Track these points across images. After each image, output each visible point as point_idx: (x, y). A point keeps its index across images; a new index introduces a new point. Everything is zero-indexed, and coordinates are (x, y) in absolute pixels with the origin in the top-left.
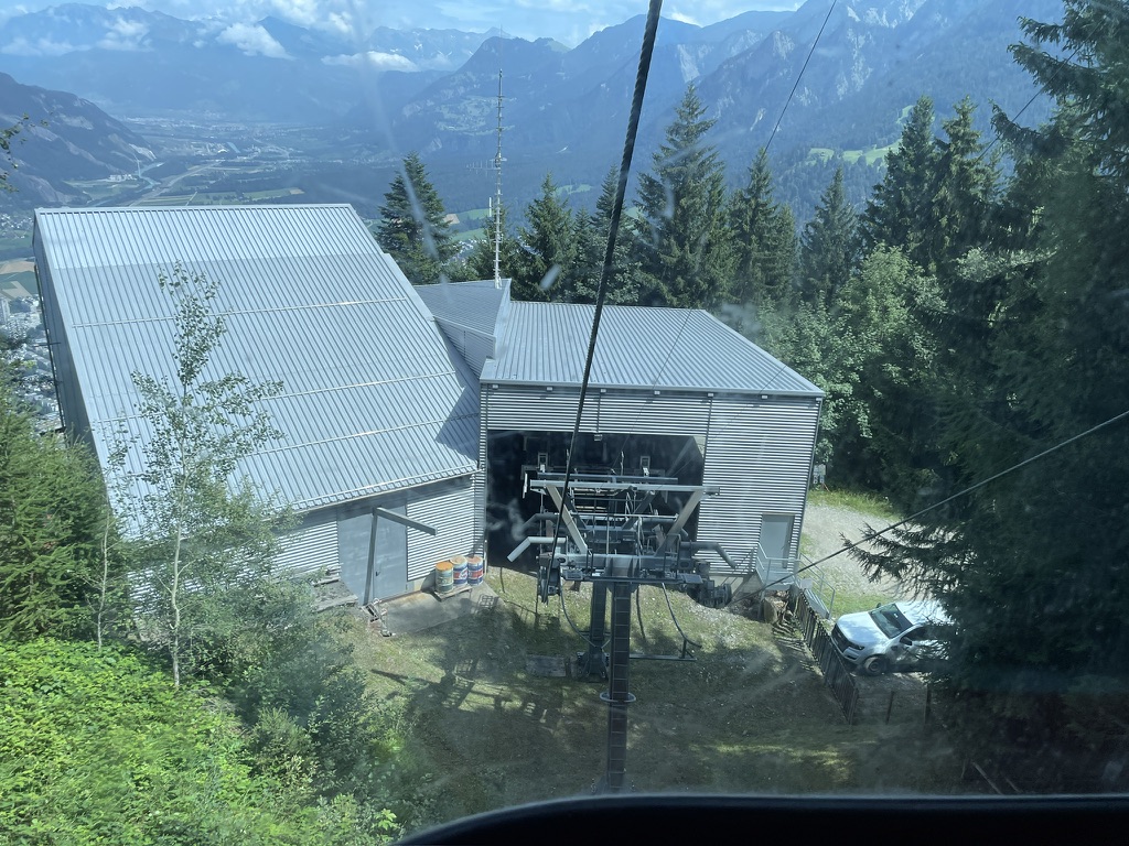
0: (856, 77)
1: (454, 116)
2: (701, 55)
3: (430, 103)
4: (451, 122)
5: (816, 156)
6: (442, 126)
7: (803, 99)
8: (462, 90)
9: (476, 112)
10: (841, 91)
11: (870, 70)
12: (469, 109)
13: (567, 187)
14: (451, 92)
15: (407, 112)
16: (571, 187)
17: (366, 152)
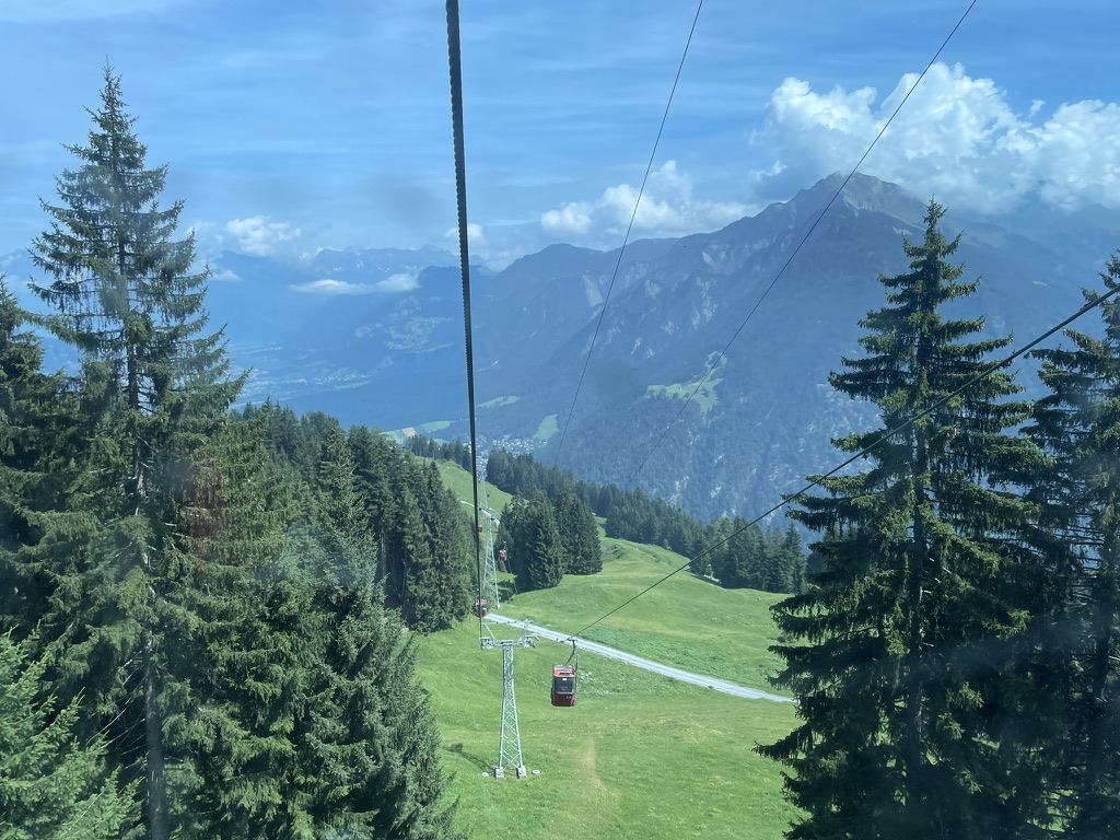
0: (705, 311)
1: (401, 336)
2: (602, 282)
3: (378, 325)
4: (398, 341)
5: (652, 391)
6: (390, 345)
7: (667, 329)
8: (406, 312)
9: (420, 332)
10: (695, 322)
11: (716, 306)
12: (413, 329)
13: (498, 400)
14: (396, 315)
15: (359, 333)
16: (502, 398)
17: (325, 371)
